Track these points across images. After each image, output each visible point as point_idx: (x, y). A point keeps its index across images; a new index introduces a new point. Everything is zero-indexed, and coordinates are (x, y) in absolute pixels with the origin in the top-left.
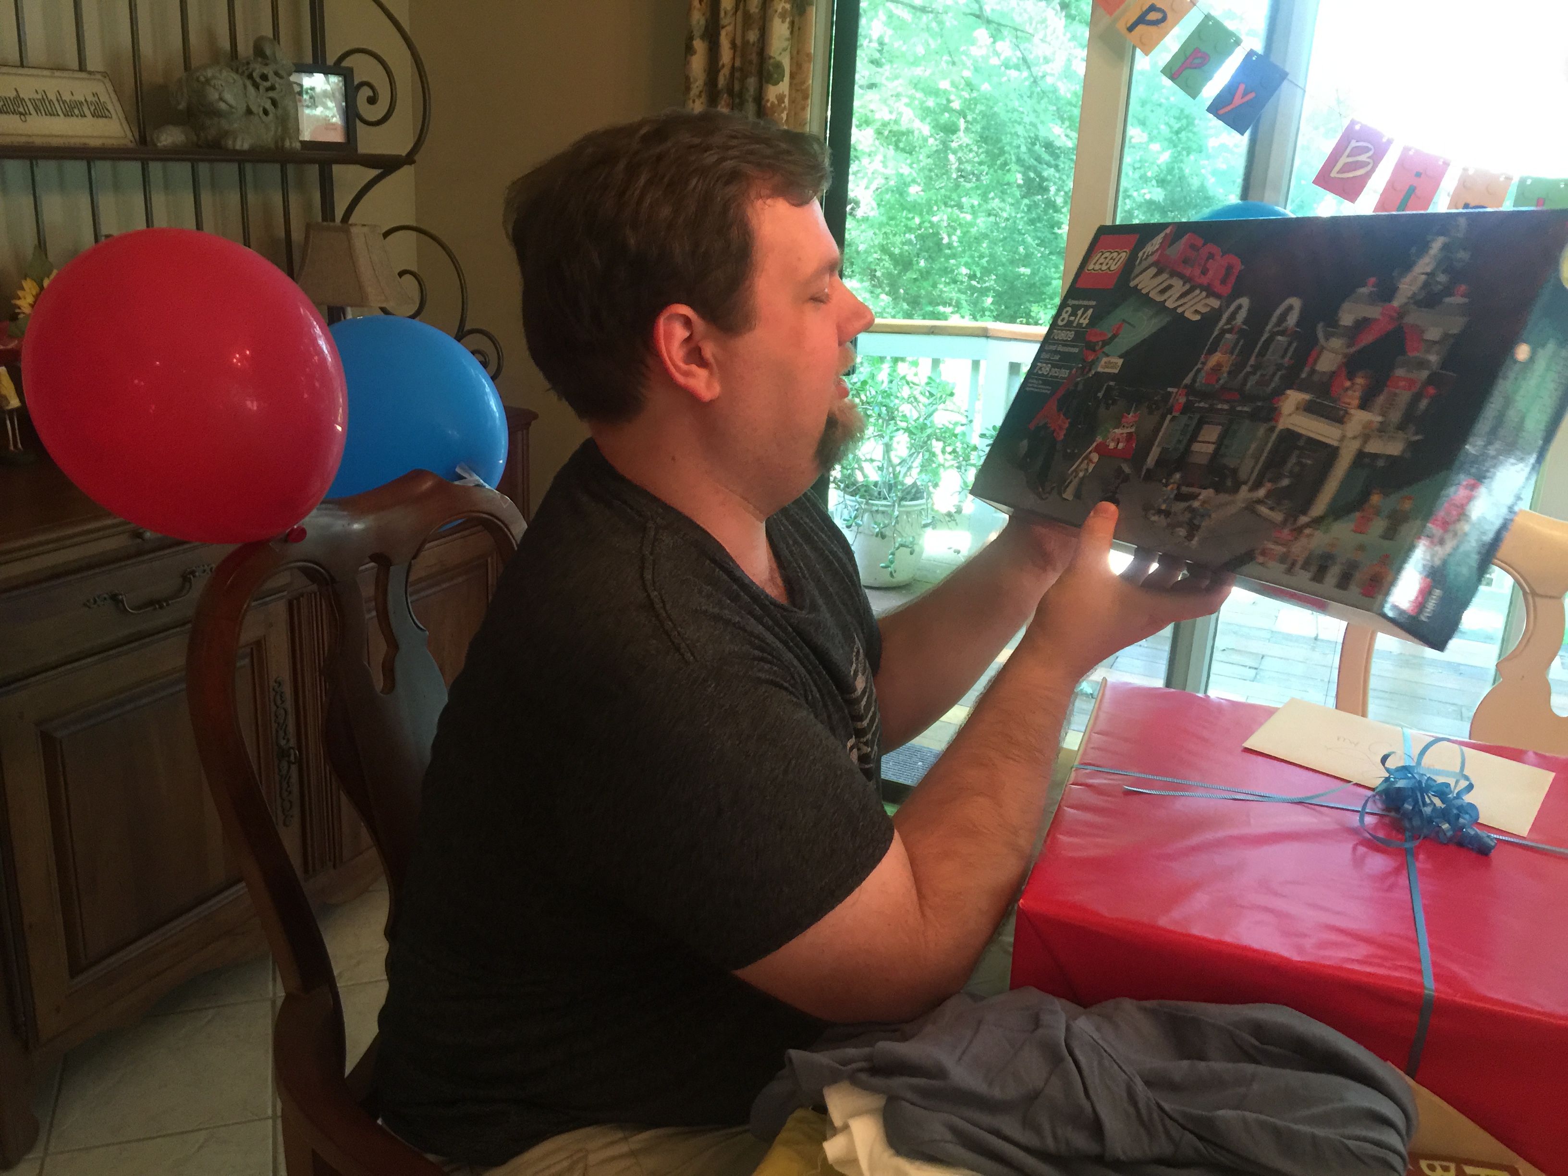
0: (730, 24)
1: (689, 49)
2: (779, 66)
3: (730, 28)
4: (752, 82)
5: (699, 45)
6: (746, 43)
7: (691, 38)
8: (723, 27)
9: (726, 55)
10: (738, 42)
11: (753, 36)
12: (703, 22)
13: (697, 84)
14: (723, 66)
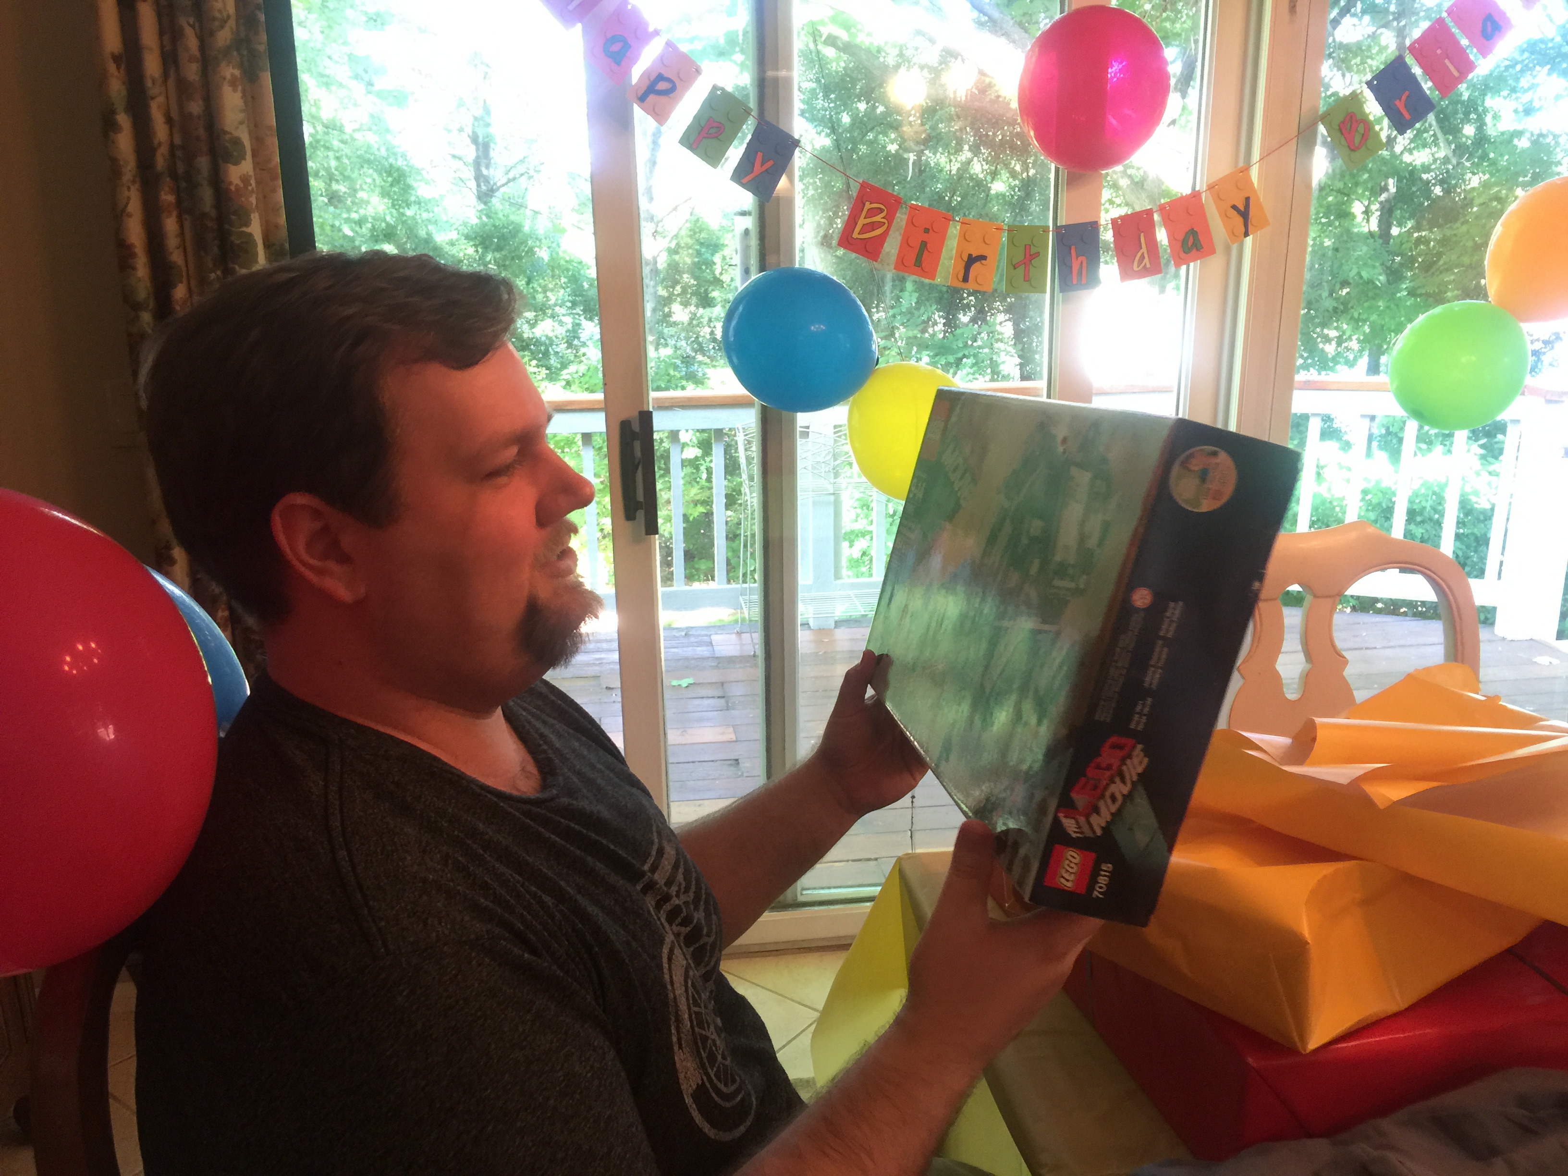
0: (160, 94)
1: (110, 126)
2: (237, 142)
3: (161, 99)
4: (203, 162)
5: (123, 119)
6: (186, 117)
7: (113, 112)
8: (153, 98)
9: (161, 131)
10: (175, 114)
11: (196, 107)
12: (124, 93)
13: (129, 168)
14: (160, 144)
